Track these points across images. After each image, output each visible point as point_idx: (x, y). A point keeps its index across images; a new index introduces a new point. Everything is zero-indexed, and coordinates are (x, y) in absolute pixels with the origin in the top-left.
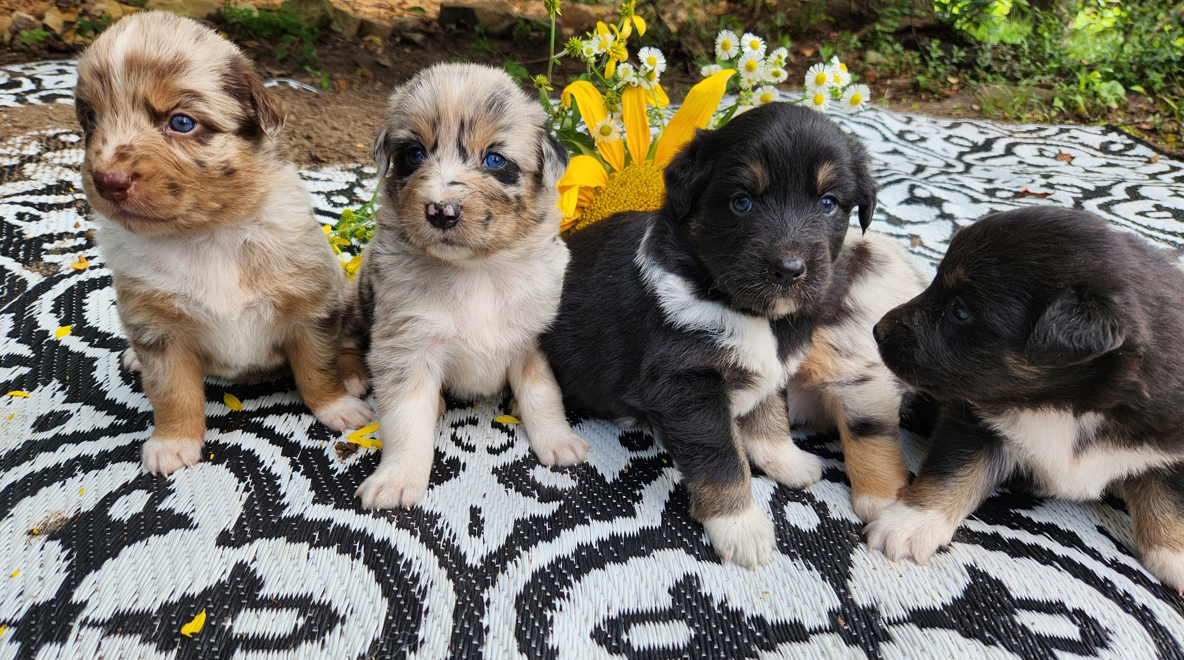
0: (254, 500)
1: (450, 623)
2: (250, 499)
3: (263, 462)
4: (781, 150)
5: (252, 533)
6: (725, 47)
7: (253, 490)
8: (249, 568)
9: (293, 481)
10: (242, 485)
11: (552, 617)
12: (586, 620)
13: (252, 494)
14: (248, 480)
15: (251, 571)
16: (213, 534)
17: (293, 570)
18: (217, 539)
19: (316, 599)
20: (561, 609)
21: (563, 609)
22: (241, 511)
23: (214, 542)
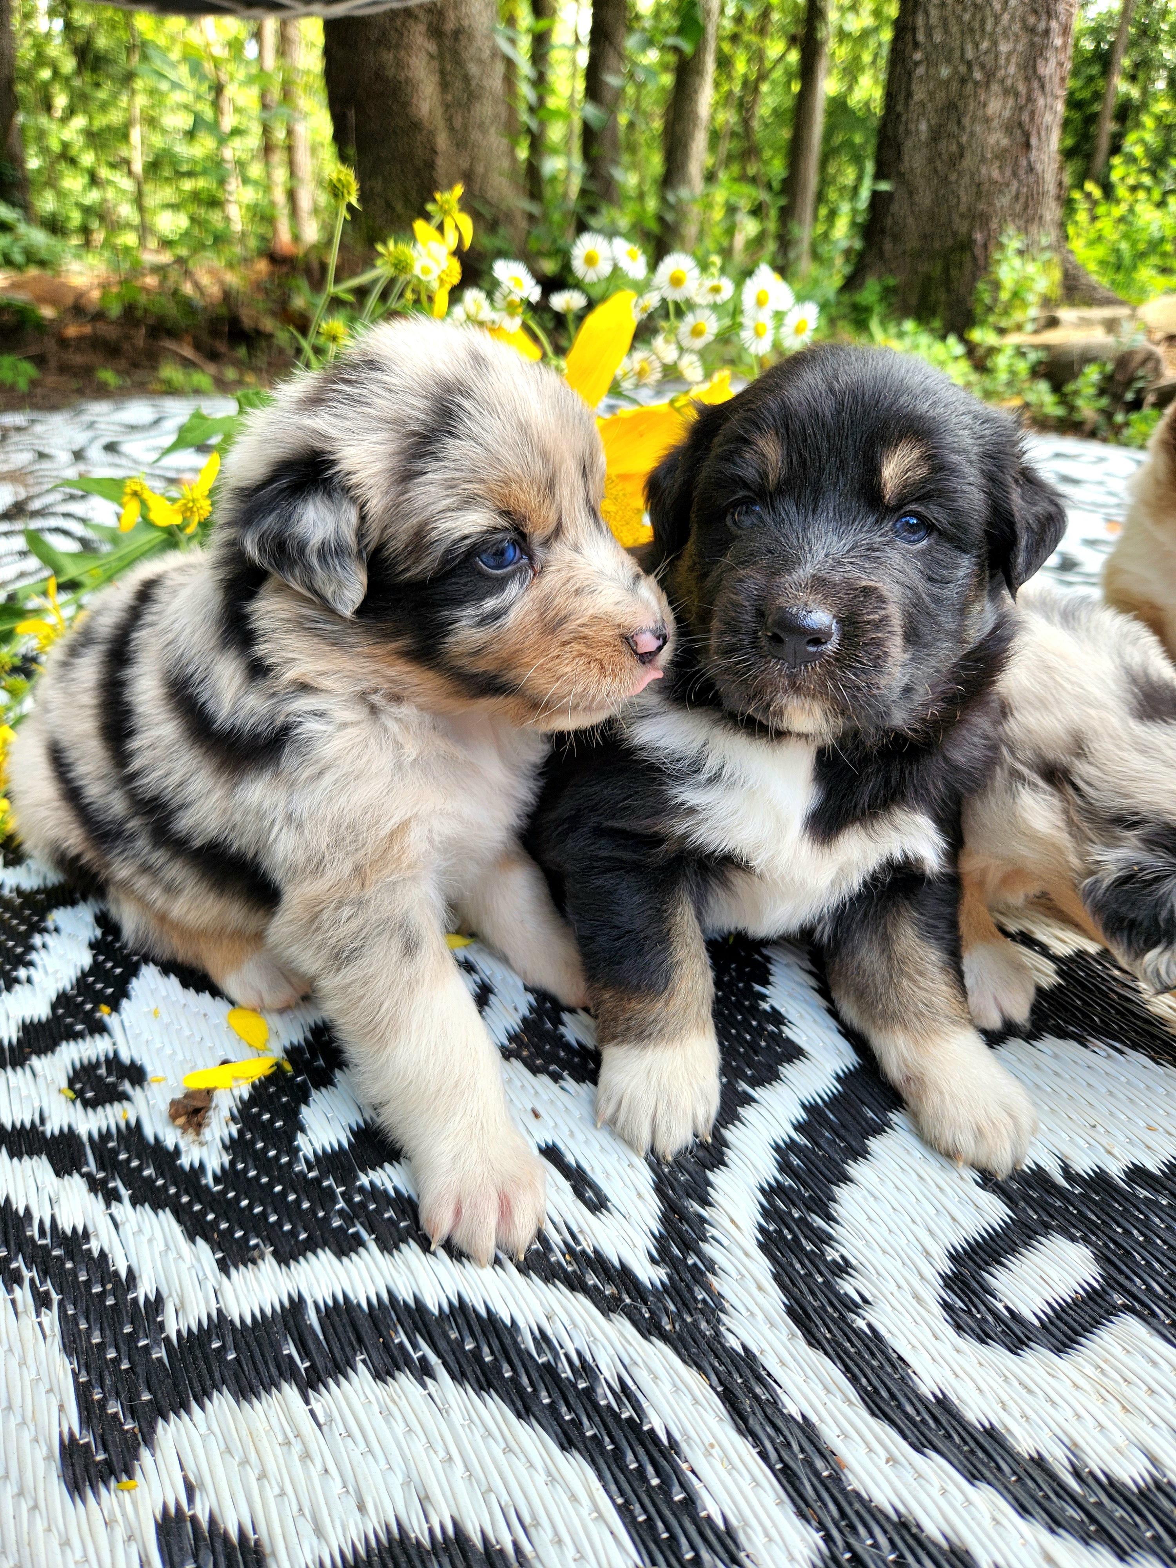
0: (75, 1319)
1: (745, 1449)
2: (67, 1323)
3: (27, 1210)
4: (815, 415)
5: (133, 1412)
6: (590, 261)
7: (55, 1297)
8: (194, 1519)
9: (124, 1230)
10: (23, 1295)
11: (870, 1325)
12: (917, 1298)
13: (61, 1303)
14: (27, 1274)
15: (205, 1525)
16: (41, 1465)
17: (308, 1477)
18: (64, 1477)
19: (418, 1531)
20: (865, 1301)
21: (870, 1299)
22: (69, 1367)
23: (57, 1490)
